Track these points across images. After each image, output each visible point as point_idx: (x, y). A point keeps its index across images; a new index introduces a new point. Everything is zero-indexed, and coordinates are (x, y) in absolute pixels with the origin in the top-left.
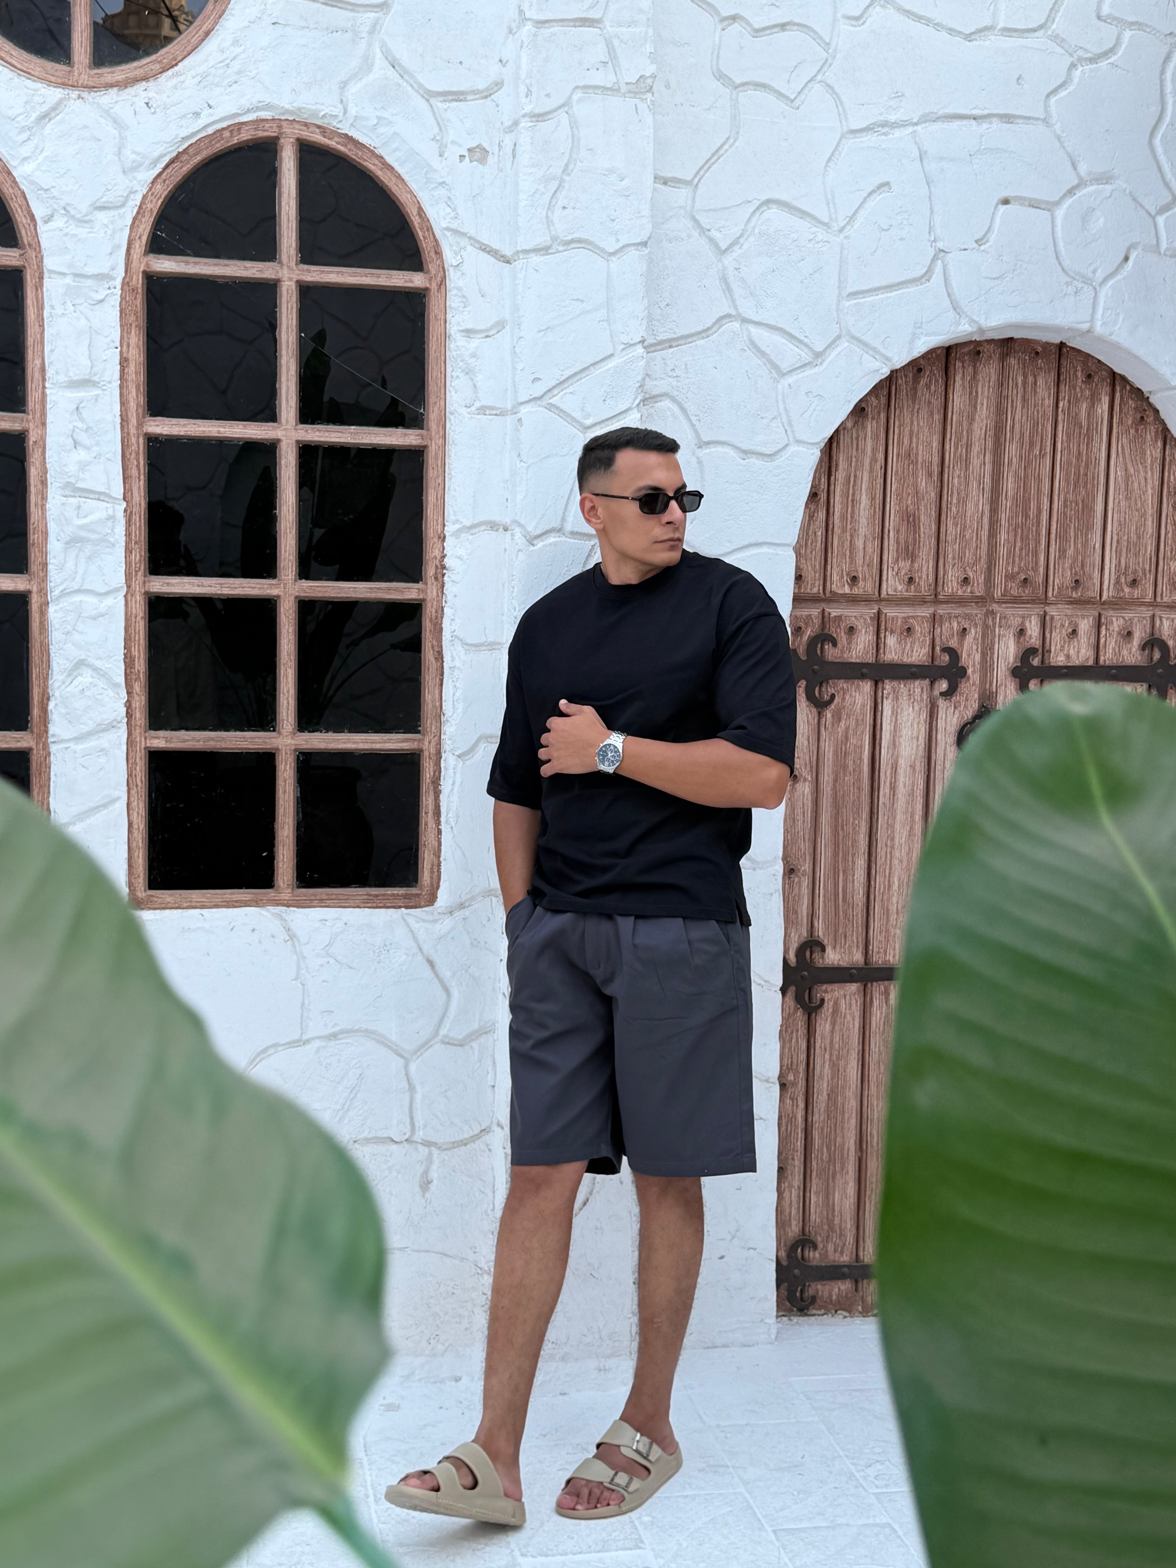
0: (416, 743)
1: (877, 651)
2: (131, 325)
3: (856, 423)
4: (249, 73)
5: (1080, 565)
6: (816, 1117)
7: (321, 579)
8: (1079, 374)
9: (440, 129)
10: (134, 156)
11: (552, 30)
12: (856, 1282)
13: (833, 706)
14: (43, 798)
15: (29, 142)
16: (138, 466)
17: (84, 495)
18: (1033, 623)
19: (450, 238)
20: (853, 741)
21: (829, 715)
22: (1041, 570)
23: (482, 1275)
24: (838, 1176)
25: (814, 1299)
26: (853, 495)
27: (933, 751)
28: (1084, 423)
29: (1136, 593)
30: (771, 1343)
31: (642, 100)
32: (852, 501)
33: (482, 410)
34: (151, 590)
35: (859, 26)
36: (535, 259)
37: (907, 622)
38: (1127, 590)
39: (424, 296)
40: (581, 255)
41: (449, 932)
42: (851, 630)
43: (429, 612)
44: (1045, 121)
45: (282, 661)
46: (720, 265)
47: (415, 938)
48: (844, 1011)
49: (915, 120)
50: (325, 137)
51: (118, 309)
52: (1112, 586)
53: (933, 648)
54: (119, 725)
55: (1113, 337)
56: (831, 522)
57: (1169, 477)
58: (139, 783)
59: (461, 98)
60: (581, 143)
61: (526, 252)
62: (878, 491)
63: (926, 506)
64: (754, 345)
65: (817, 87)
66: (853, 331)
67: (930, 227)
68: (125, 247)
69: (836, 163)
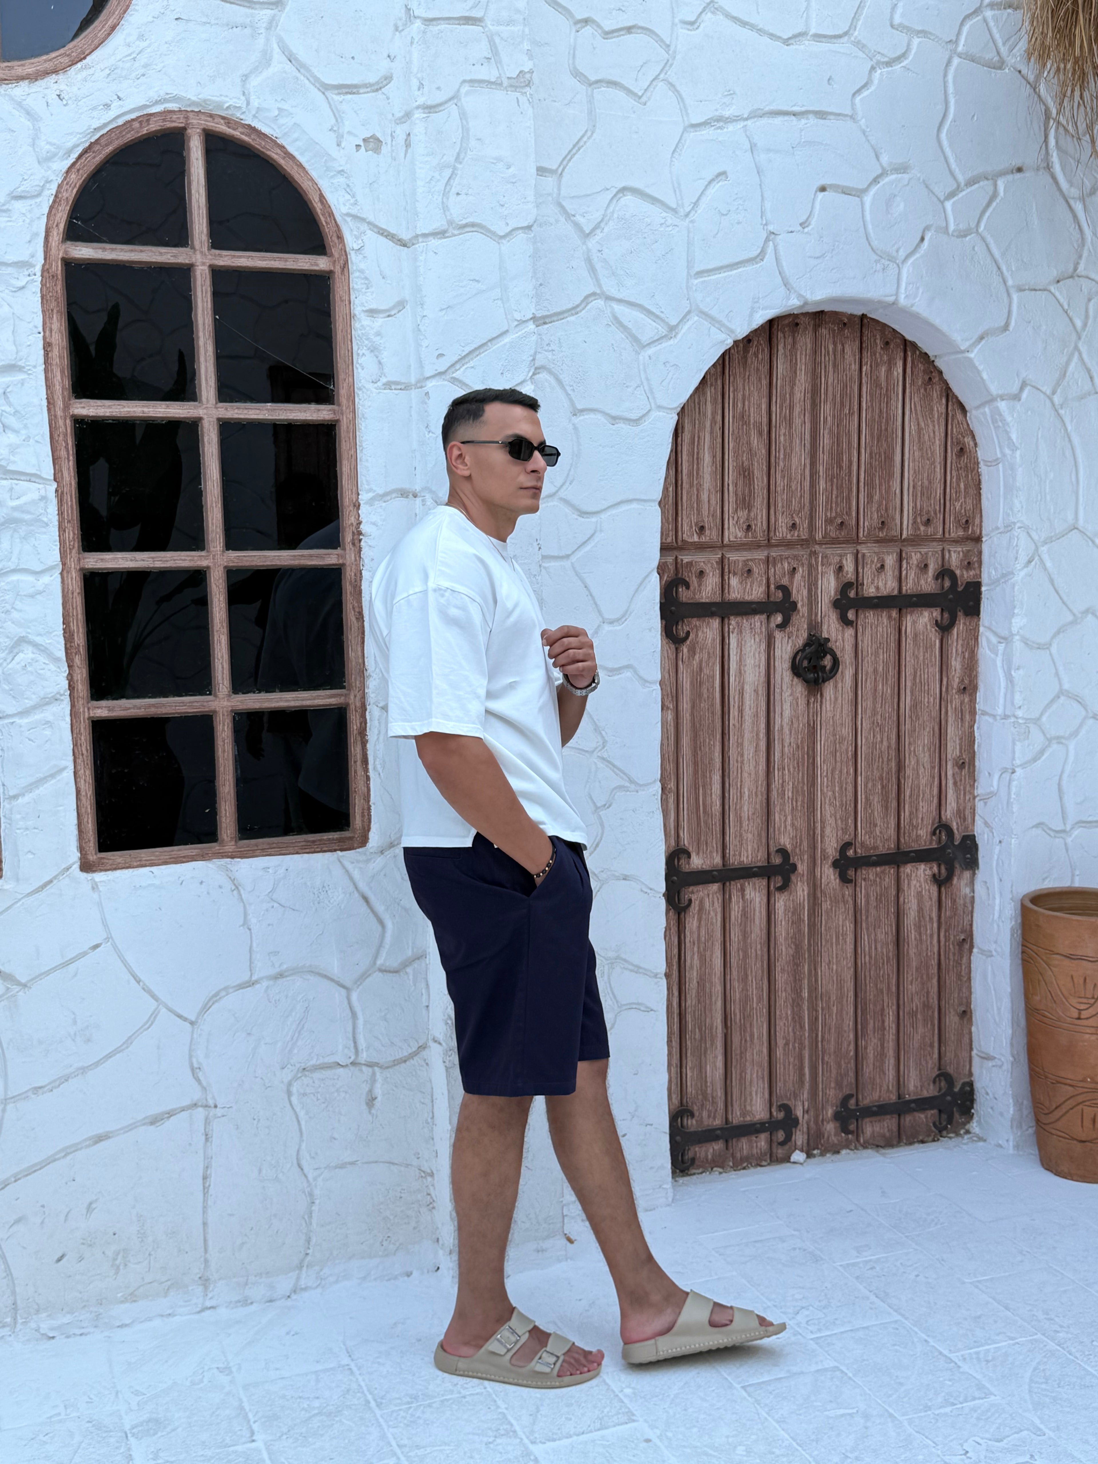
0: (343, 698)
1: (723, 591)
2: (52, 310)
4: (155, 67)
5: (884, 508)
6: (689, 1002)
7: (247, 550)
8: (878, 341)
9: (337, 121)
10: (48, 147)
11: (439, 27)
12: (727, 1141)
13: (688, 642)
16: (66, 447)
17: (15, 477)
18: (849, 560)
19: (350, 223)
20: (706, 671)
21: (685, 650)
22: (854, 514)
23: (425, 1177)
24: (709, 1052)
25: (693, 1160)
26: (698, 453)
27: (772, 676)
28: (884, 384)
29: (930, 530)
30: (669, 1205)
31: (522, 94)
32: (696, 459)
33: (388, 385)
34: (86, 566)
35: (695, 30)
36: (433, 242)
37: (746, 565)
38: (922, 528)
39: (329, 278)
40: (476, 238)
41: (381, 870)
42: (701, 574)
44: (852, 117)
45: (215, 628)
46: (584, 247)
47: (351, 878)
48: (708, 908)
49: (746, 116)
50: (229, 127)
51: (39, 295)
52: (910, 525)
53: (768, 587)
54: (62, 698)
55: (914, 308)
56: (680, 478)
57: (952, 430)
58: (85, 752)
59: (355, 90)
60: (471, 133)
61: (425, 235)
62: (718, 450)
63: (758, 462)
64: (617, 321)
65: (660, 85)
66: (701, 306)
67: (762, 212)
68: (43, 234)
69: (680, 154)
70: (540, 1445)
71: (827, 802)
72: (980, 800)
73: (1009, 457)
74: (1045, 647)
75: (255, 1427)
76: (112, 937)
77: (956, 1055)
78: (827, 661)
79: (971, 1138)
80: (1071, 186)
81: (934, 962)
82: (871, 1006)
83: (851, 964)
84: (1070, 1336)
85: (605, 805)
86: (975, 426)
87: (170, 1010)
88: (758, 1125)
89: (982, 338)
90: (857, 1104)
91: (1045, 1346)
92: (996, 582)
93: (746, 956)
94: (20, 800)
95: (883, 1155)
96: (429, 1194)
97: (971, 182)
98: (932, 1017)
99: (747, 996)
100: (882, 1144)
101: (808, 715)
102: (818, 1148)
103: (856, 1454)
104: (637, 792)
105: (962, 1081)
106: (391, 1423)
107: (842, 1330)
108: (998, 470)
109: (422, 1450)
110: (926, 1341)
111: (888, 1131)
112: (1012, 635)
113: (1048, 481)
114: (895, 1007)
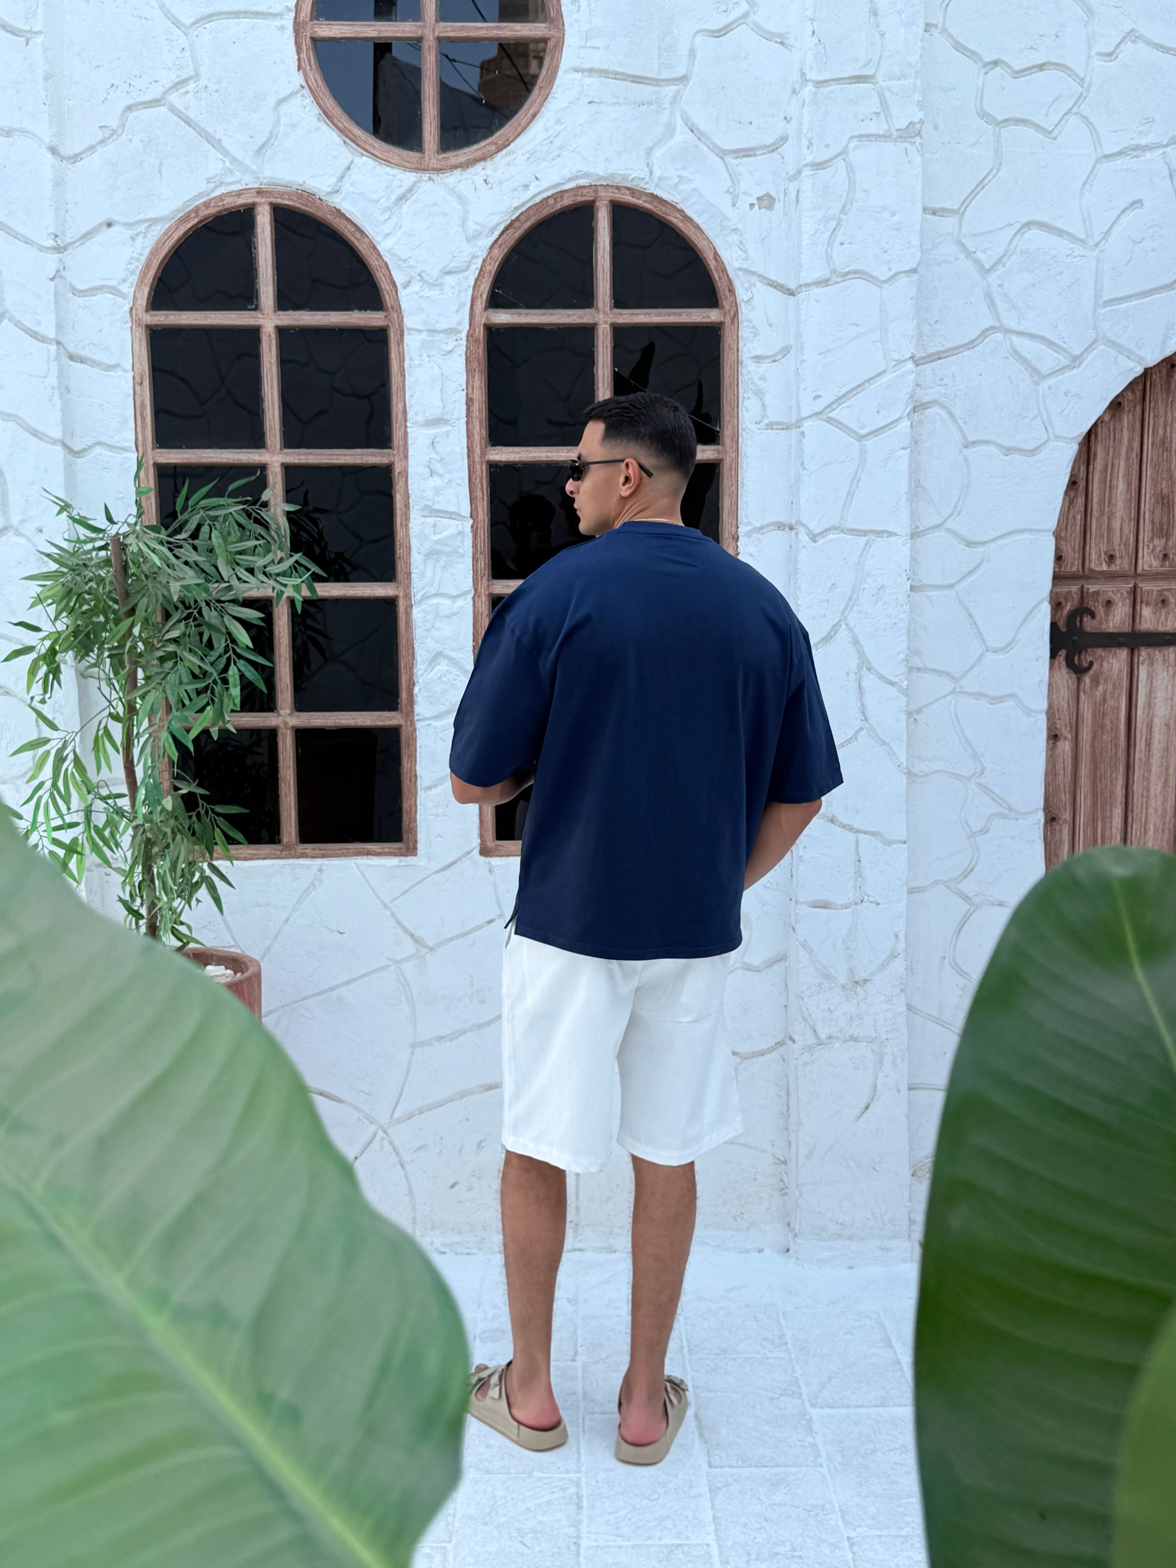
1: (1134, 621)
2: (475, 370)
3: (1113, 416)
4: (569, 147)
9: (733, 182)
10: (475, 227)
11: (830, 88)
13: (1091, 672)
14: (411, 766)
15: (390, 221)
16: (482, 489)
17: (439, 515)
19: (741, 277)
20: (1111, 702)
21: (1088, 680)
26: (1111, 481)
31: (912, 143)
32: (1109, 487)
33: (771, 426)
34: (494, 592)
35: (1112, 61)
36: (816, 291)
37: (1161, 595)
39: (720, 329)
40: (859, 285)
42: (1109, 603)
46: (984, 283)
49: (1165, 142)
50: (633, 197)
51: (464, 357)
56: (1089, 507)
59: (752, 153)
60: (857, 185)
61: (808, 285)
62: (1134, 478)
64: (1016, 353)
65: (1073, 119)
66: (1109, 335)
68: (469, 304)
69: (1091, 186)
70: (819, 1409)
85: (982, 831)
94: (433, 791)
104: (1017, 820)
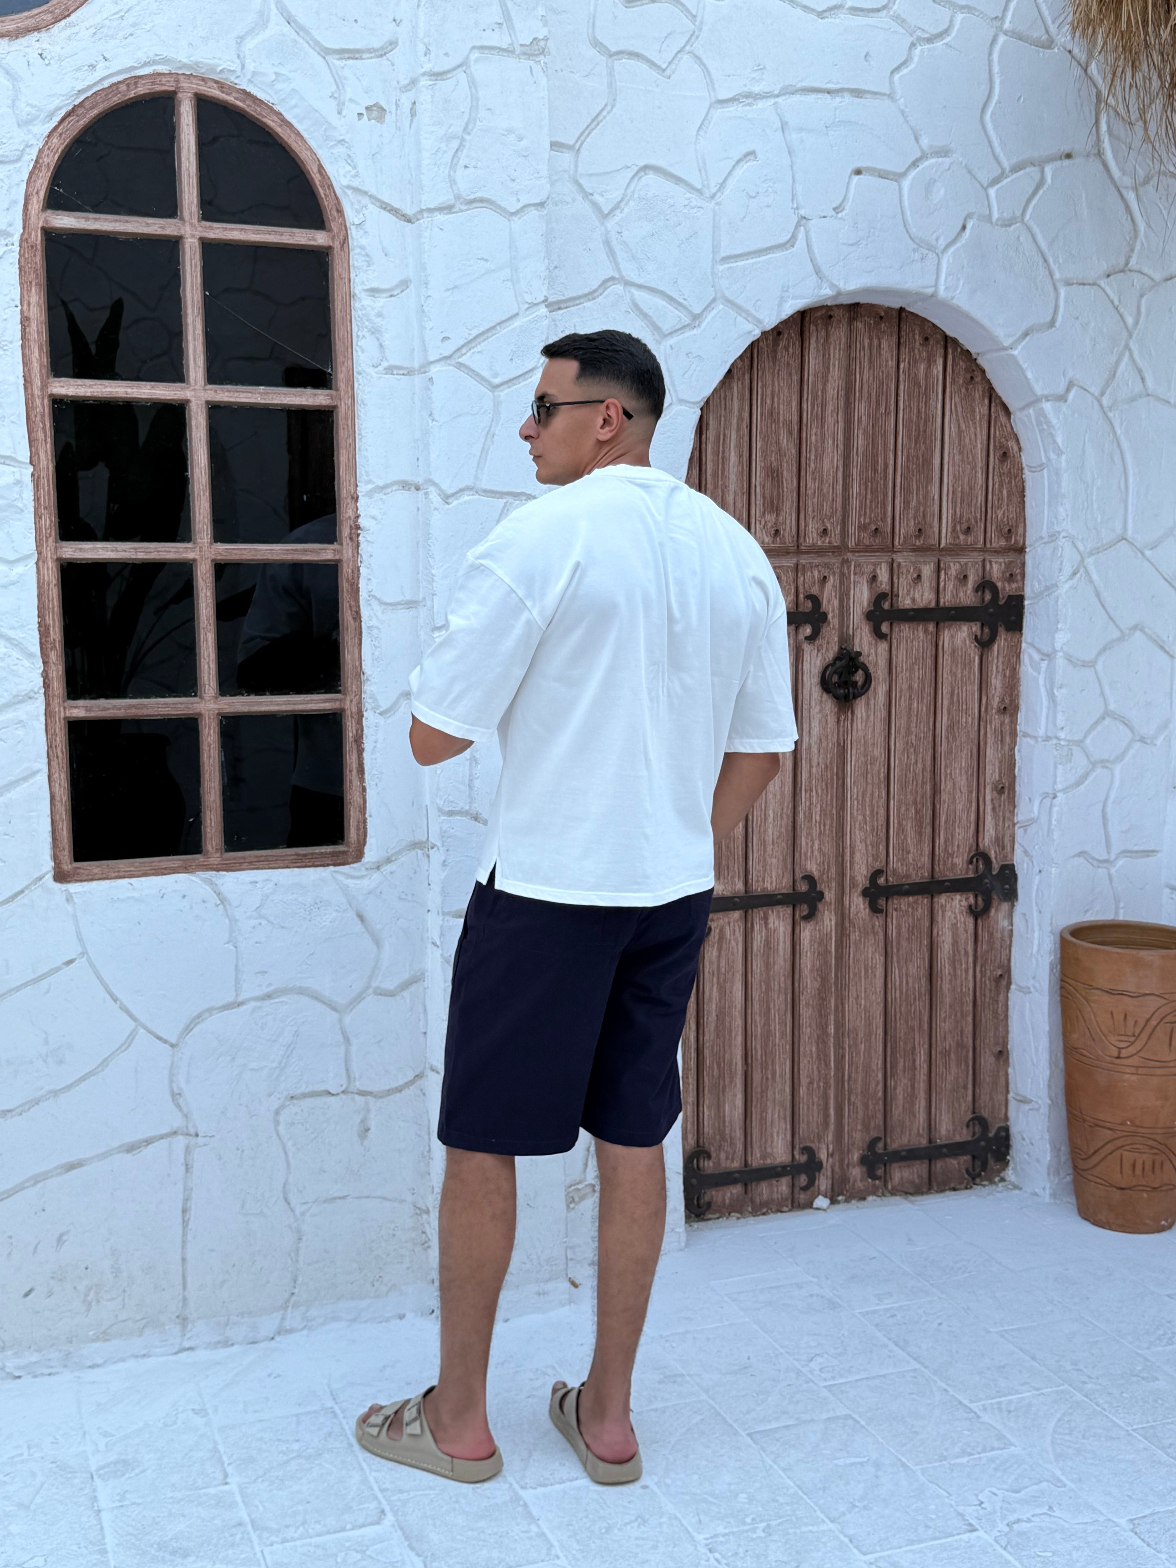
0: (338, 703)
2: (31, 283)
3: (724, 384)
4: (144, 26)
5: (921, 514)
6: (707, 1037)
7: (236, 542)
8: (917, 337)
9: (338, 87)
10: (28, 109)
12: (746, 1185)
16: (44, 428)
18: (883, 569)
19: (351, 196)
22: (889, 520)
23: (420, 1215)
24: (727, 1090)
25: (709, 1204)
26: (723, 452)
27: (800, 692)
28: (923, 383)
29: (970, 540)
30: (681, 1250)
31: (536, 62)
33: (390, 370)
34: (64, 556)
36: (439, 217)
38: (962, 537)
39: (327, 254)
40: (485, 214)
41: (377, 887)
43: (346, 571)
44: (890, 96)
45: (201, 625)
46: (603, 228)
47: (346, 895)
48: (728, 937)
49: (776, 92)
50: (223, 92)
51: (17, 266)
52: (949, 534)
53: (797, 596)
54: (36, 696)
55: (954, 301)
56: (704, 479)
57: (995, 432)
58: (60, 754)
59: (357, 56)
60: (480, 103)
61: (430, 210)
62: (745, 450)
63: (787, 462)
64: (636, 308)
65: (686, 58)
66: (727, 294)
67: (793, 195)
68: (22, 202)
69: (706, 132)
70: (532, 1491)
71: (857, 826)
72: (1020, 827)
73: (1054, 461)
74: (1090, 664)
75: (230, 1470)
76: (87, 953)
77: (991, 1099)
78: (859, 677)
79: (1006, 1186)
80: (1124, 174)
81: (969, 999)
82: (902, 1044)
83: (880, 999)
84: (1098, 1387)
86: (1019, 429)
87: (150, 1031)
88: (779, 1169)
89: (1026, 334)
90: (885, 1148)
91: (1071, 1397)
92: (1039, 595)
93: (768, 989)
95: (912, 1202)
96: (424, 1233)
97: (1016, 169)
98: (967, 1057)
99: (769, 1031)
100: (911, 1191)
101: (838, 734)
102: (842, 1194)
103: (866, 1503)
105: (997, 1126)
106: (374, 1467)
107: (858, 1377)
108: (1043, 477)
109: (405, 1494)
110: (945, 1390)
111: (918, 1176)
112: (1055, 651)
113: (1095, 489)
114: (926, 1046)
